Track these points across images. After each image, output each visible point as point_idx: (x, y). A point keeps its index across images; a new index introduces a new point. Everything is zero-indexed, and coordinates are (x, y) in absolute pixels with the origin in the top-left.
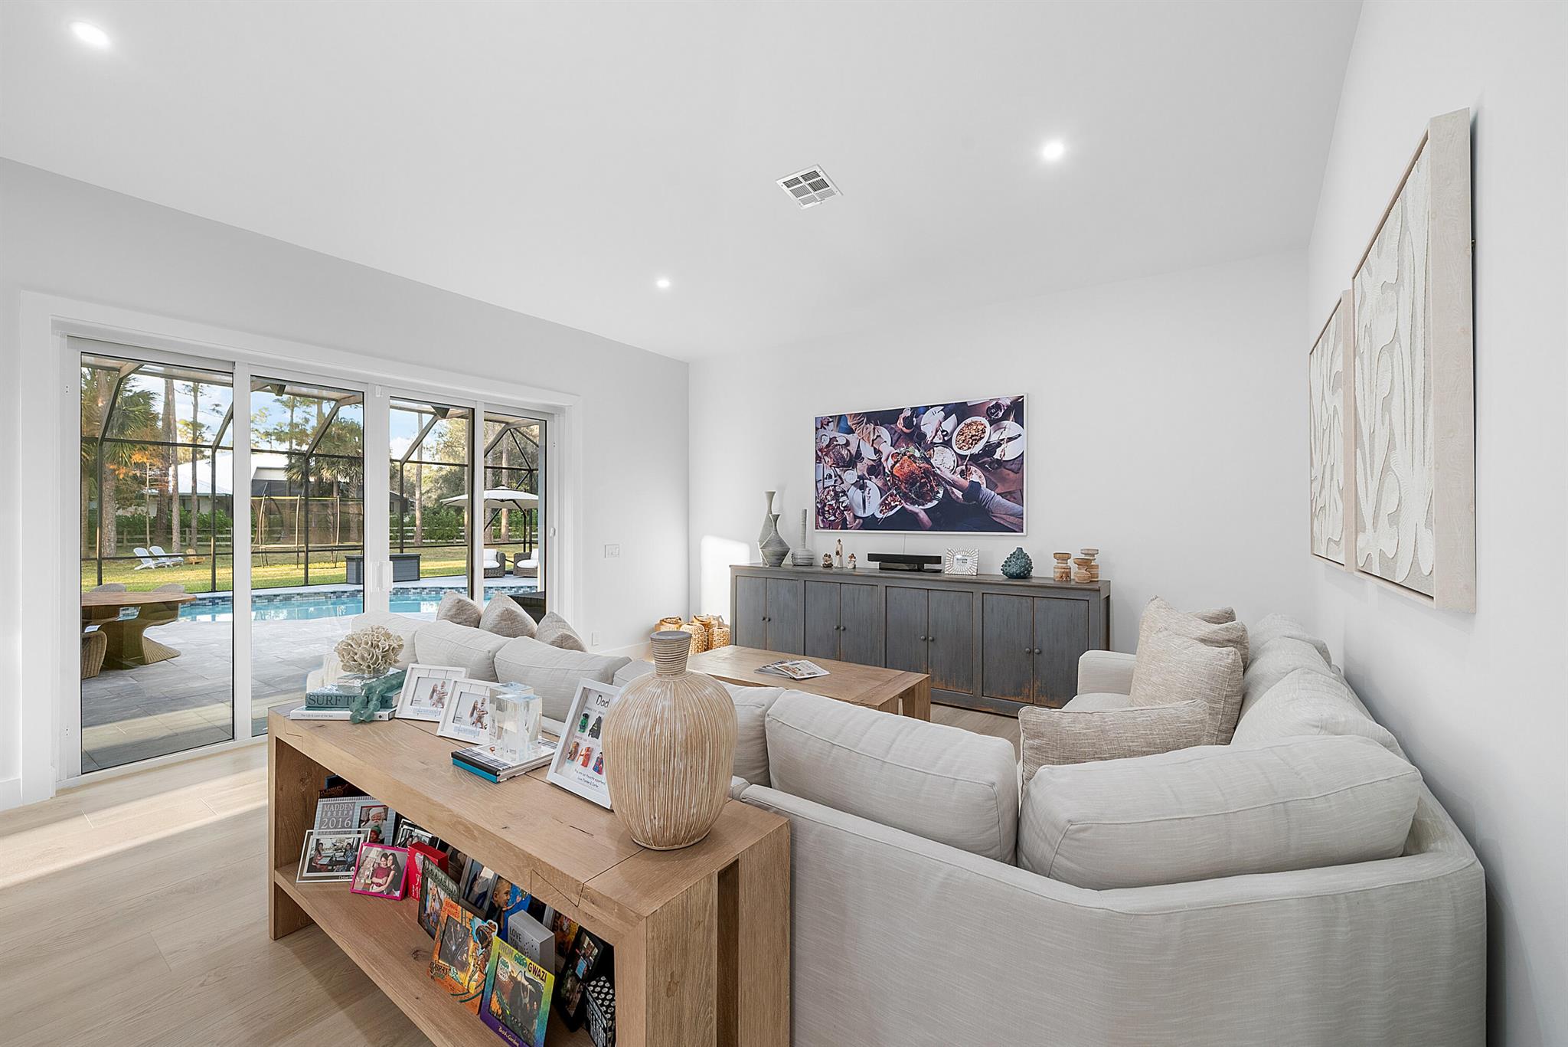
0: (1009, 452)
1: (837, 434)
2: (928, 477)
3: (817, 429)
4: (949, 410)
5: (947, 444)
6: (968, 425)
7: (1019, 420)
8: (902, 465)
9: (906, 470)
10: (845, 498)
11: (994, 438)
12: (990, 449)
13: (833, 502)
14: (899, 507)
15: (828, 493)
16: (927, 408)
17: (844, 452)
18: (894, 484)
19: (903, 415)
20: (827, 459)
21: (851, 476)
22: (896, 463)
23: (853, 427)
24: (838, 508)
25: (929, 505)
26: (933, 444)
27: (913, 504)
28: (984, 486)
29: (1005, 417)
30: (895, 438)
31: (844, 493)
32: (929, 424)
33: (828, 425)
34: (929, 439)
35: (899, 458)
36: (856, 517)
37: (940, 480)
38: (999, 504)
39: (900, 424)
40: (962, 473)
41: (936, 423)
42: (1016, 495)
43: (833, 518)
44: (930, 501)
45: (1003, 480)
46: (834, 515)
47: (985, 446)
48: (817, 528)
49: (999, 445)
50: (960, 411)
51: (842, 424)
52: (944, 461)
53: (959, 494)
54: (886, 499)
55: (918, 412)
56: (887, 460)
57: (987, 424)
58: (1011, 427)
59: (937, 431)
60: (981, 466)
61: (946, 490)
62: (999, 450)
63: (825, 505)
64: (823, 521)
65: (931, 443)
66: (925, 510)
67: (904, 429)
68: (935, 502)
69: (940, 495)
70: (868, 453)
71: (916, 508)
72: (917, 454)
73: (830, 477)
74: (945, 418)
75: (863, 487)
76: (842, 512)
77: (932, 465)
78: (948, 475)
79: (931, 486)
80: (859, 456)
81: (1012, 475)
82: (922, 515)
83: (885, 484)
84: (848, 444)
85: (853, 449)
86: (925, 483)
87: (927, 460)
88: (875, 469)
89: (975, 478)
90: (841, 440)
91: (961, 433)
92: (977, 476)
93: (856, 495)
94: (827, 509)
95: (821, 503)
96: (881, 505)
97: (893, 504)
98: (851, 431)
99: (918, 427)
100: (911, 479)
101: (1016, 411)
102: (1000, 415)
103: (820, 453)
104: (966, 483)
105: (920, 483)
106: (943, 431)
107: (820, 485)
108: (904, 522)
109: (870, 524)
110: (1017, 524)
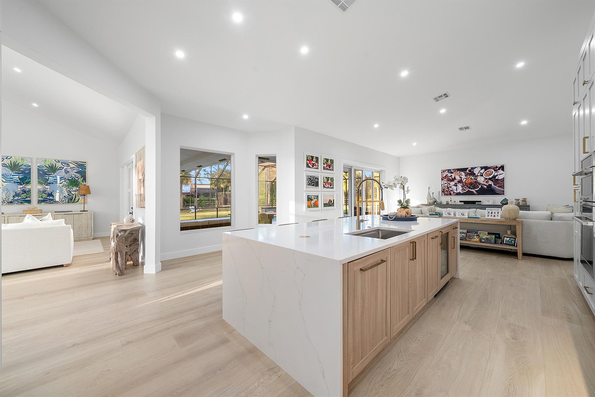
0: (500, 177)
1: (448, 174)
2: (476, 183)
3: (442, 173)
4: (482, 168)
5: (482, 176)
6: (488, 171)
7: (503, 170)
8: (468, 181)
9: (470, 181)
10: (451, 188)
11: (496, 174)
12: (494, 177)
13: (447, 189)
14: (467, 190)
15: (445, 187)
16: (476, 168)
17: (450, 178)
18: (466, 185)
19: (468, 169)
20: (445, 179)
21: (452, 183)
22: (466, 180)
23: (453, 172)
24: (449, 191)
25: (477, 189)
26: (477, 176)
27: (472, 189)
28: (493, 185)
29: (499, 169)
30: (466, 174)
31: (450, 187)
32: (476, 171)
33: (445, 171)
34: (476, 175)
35: (467, 179)
36: (454, 193)
37: (480, 184)
38: (497, 189)
39: (467, 171)
40: (486, 182)
41: (478, 171)
42: (502, 186)
43: (447, 193)
44: (477, 188)
45: (499, 183)
46: (447, 192)
47: (493, 176)
48: (442, 195)
49: (497, 176)
50: (486, 168)
51: (449, 171)
52: (481, 180)
53: (486, 187)
54: (464, 188)
55: (472, 168)
56: (464, 179)
57: (494, 171)
58: (501, 171)
59: (479, 173)
60: (492, 181)
61: (481, 186)
62: (497, 177)
63: (444, 190)
64: (444, 194)
65: (477, 175)
66: (475, 191)
67: (469, 172)
68: (478, 189)
69: (480, 187)
70: (458, 178)
71: (472, 190)
72: (473, 178)
73: (446, 183)
74: (481, 170)
75: (456, 186)
76: (450, 192)
77: (477, 180)
78: (483, 183)
79: (477, 185)
80: (455, 178)
81: (501, 182)
82: (475, 192)
83: (463, 185)
84: (451, 176)
85: (453, 177)
86: (475, 185)
87: (476, 179)
88: (460, 181)
89: (490, 183)
90: (449, 175)
91: (486, 173)
92: (490, 182)
93: (455, 188)
94: (445, 191)
95: (443, 189)
96: (462, 190)
97: (465, 189)
98: (452, 173)
99: (473, 172)
100: (471, 184)
101: (502, 168)
102: (497, 169)
103: (443, 178)
104: (488, 184)
105: (474, 184)
106: (480, 173)
107: (443, 186)
108: (469, 193)
109: (459, 194)
110: (503, 193)
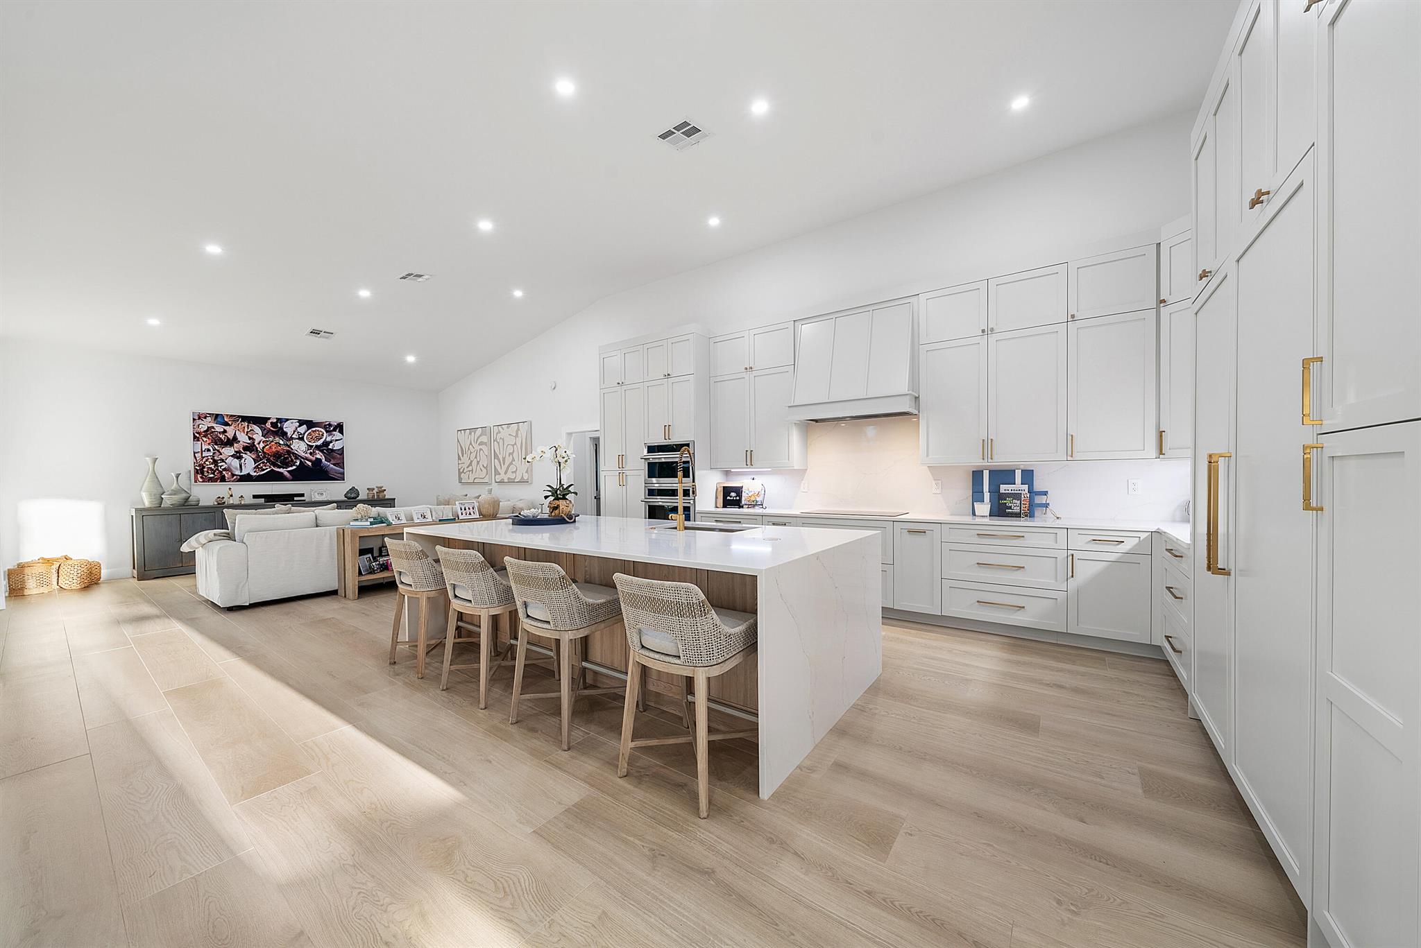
0: (337, 446)
1: (214, 425)
2: (289, 455)
3: (194, 419)
4: (301, 423)
5: (302, 439)
6: (313, 431)
7: (341, 432)
8: (270, 447)
9: (274, 450)
10: (224, 464)
11: (329, 439)
12: (326, 444)
13: (212, 466)
14: (269, 470)
15: (207, 460)
16: (287, 420)
17: (222, 437)
18: (264, 457)
19: (270, 421)
20: (205, 439)
21: (228, 451)
22: (266, 446)
23: (230, 423)
24: (218, 469)
25: (290, 469)
26: (292, 438)
27: (279, 467)
28: (323, 460)
29: (334, 430)
30: (265, 432)
31: (223, 461)
32: (289, 428)
33: (205, 418)
34: (289, 435)
35: (268, 443)
36: (233, 475)
37: (297, 456)
38: (332, 468)
39: (268, 425)
40: (311, 454)
41: (294, 428)
42: (341, 464)
43: (212, 476)
44: (291, 466)
45: (334, 458)
46: (214, 474)
47: (324, 442)
48: (196, 482)
49: (331, 442)
50: (310, 424)
51: (219, 419)
52: (299, 447)
53: (310, 464)
54: (259, 465)
55: (279, 420)
56: (259, 444)
57: (325, 432)
58: (337, 435)
59: (294, 432)
60: (322, 451)
61: (301, 461)
62: (331, 444)
63: (204, 467)
64: (201, 478)
65: (291, 437)
66: (288, 471)
67: (272, 428)
68: (294, 467)
69: (298, 464)
70: (243, 439)
71: (281, 470)
72: (281, 442)
73: (209, 450)
74: (299, 426)
75: (240, 458)
76: (221, 472)
77: (292, 449)
78: (303, 454)
79: (292, 459)
80: (235, 439)
81: (338, 456)
82: (286, 473)
83: (258, 456)
84: (225, 431)
85: (230, 435)
86: (287, 458)
87: (289, 446)
88: (250, 448)
89: (318, 456)
90: (219, 428)
91: (310, 434)
92: (319, 455)
93: (236, 463)
94: (205, 470)
95: (199, 466)
96: (254, 468)
97: (264, 467)
98: (227, 424)
99: (281, 428)
100: (277, 455)
101: (340, 427)
102: (332, 429)
103: (198, 435)
104: (314, 459)
105: (284, 458)
106: (298, 432)
107: (198, 455)
108: (273, 477)
110: (341, 477)
